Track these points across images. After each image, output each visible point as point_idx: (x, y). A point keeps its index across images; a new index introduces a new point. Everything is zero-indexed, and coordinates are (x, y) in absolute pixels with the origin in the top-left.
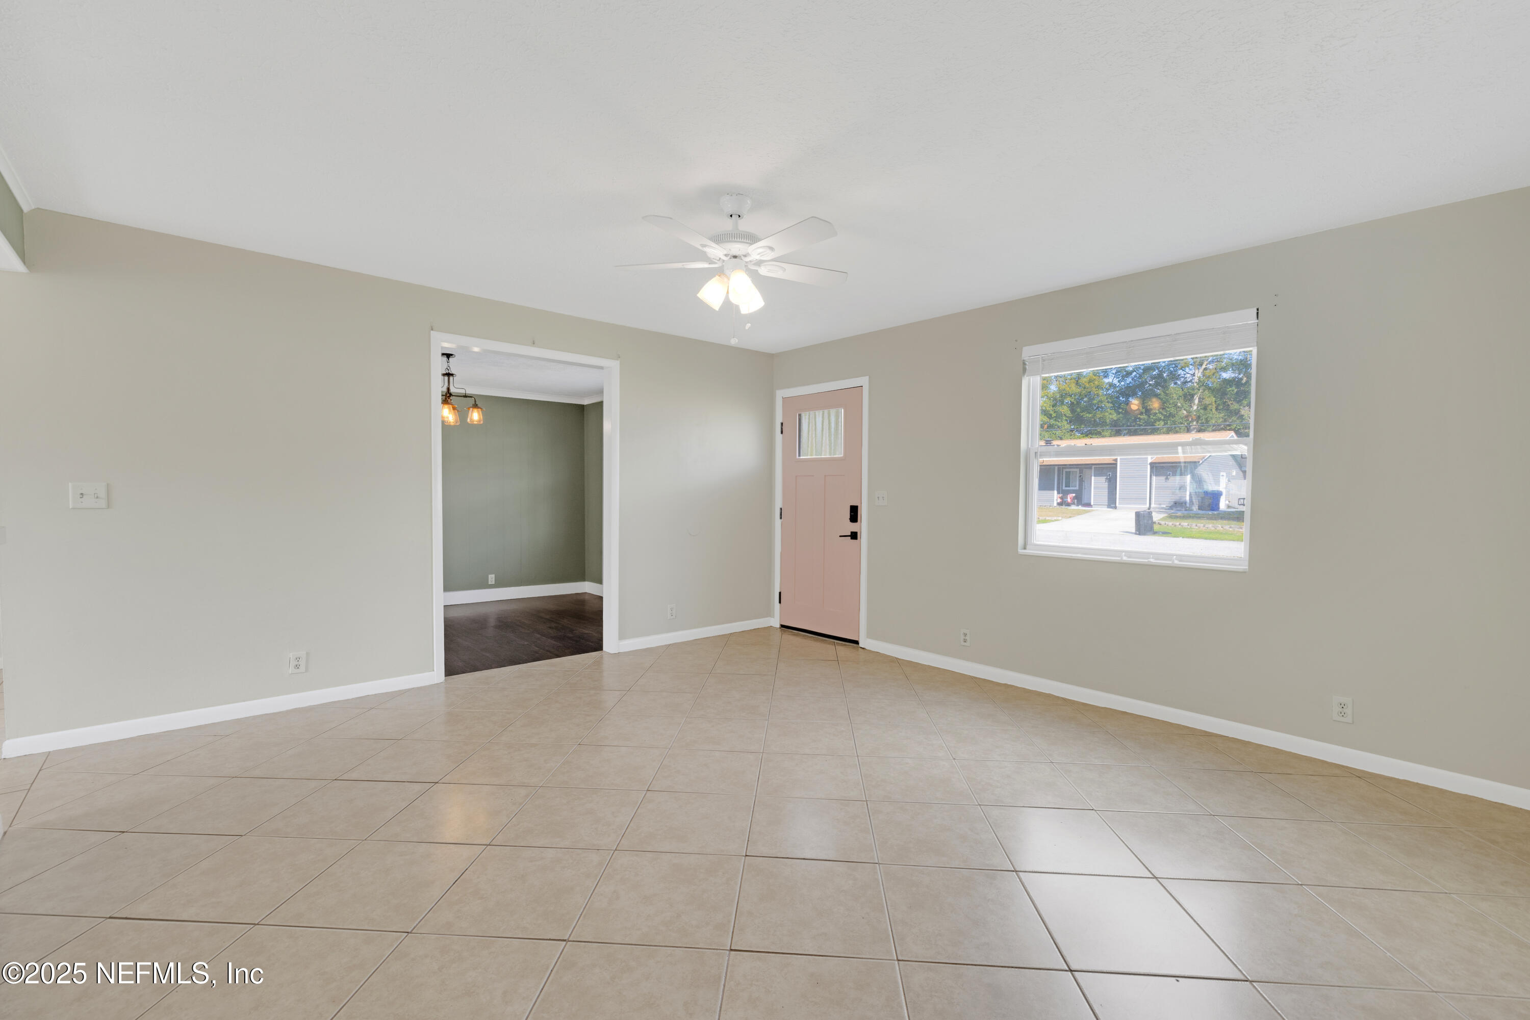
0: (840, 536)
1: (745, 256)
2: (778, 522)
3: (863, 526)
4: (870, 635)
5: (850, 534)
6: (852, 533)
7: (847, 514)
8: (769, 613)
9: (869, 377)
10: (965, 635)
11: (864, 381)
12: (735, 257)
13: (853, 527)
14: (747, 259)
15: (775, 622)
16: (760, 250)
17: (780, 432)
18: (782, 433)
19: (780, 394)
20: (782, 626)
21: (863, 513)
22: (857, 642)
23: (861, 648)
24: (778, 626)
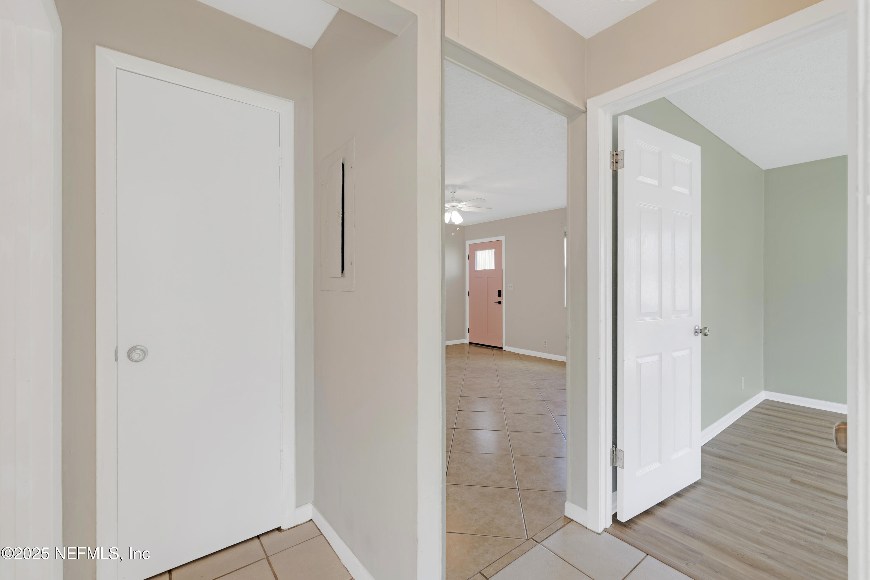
0: (494, 303)
1: (457, 206)
2: (467, 297)
3: (504, 299)
4: (506, 345)
5: (498, 302)
6: (499, 301)
7: (497, 293)
8: (464, 337)
9: (505, 236)
10: (545, 342)
11: (503, 238)
12: (453, 206)
13: (499, 299)
14: (457, 207)
15: (467, 341)
16: (462, 205)
17: (468, 259)
18: (469, 259)
19: (468, 243)
20: (470, 343)
21: (504, 293)
22: (502, 348)
23: (504, 350)
24: (468, 343)
